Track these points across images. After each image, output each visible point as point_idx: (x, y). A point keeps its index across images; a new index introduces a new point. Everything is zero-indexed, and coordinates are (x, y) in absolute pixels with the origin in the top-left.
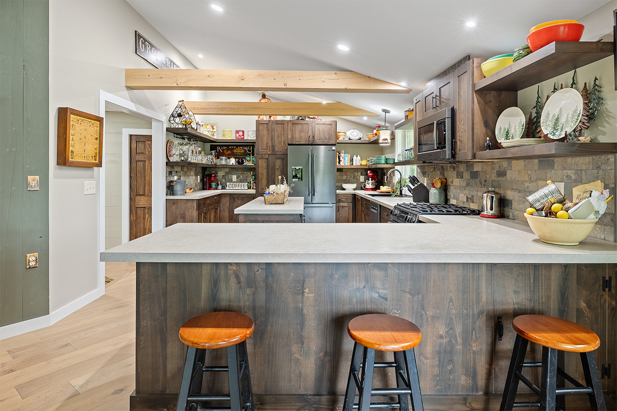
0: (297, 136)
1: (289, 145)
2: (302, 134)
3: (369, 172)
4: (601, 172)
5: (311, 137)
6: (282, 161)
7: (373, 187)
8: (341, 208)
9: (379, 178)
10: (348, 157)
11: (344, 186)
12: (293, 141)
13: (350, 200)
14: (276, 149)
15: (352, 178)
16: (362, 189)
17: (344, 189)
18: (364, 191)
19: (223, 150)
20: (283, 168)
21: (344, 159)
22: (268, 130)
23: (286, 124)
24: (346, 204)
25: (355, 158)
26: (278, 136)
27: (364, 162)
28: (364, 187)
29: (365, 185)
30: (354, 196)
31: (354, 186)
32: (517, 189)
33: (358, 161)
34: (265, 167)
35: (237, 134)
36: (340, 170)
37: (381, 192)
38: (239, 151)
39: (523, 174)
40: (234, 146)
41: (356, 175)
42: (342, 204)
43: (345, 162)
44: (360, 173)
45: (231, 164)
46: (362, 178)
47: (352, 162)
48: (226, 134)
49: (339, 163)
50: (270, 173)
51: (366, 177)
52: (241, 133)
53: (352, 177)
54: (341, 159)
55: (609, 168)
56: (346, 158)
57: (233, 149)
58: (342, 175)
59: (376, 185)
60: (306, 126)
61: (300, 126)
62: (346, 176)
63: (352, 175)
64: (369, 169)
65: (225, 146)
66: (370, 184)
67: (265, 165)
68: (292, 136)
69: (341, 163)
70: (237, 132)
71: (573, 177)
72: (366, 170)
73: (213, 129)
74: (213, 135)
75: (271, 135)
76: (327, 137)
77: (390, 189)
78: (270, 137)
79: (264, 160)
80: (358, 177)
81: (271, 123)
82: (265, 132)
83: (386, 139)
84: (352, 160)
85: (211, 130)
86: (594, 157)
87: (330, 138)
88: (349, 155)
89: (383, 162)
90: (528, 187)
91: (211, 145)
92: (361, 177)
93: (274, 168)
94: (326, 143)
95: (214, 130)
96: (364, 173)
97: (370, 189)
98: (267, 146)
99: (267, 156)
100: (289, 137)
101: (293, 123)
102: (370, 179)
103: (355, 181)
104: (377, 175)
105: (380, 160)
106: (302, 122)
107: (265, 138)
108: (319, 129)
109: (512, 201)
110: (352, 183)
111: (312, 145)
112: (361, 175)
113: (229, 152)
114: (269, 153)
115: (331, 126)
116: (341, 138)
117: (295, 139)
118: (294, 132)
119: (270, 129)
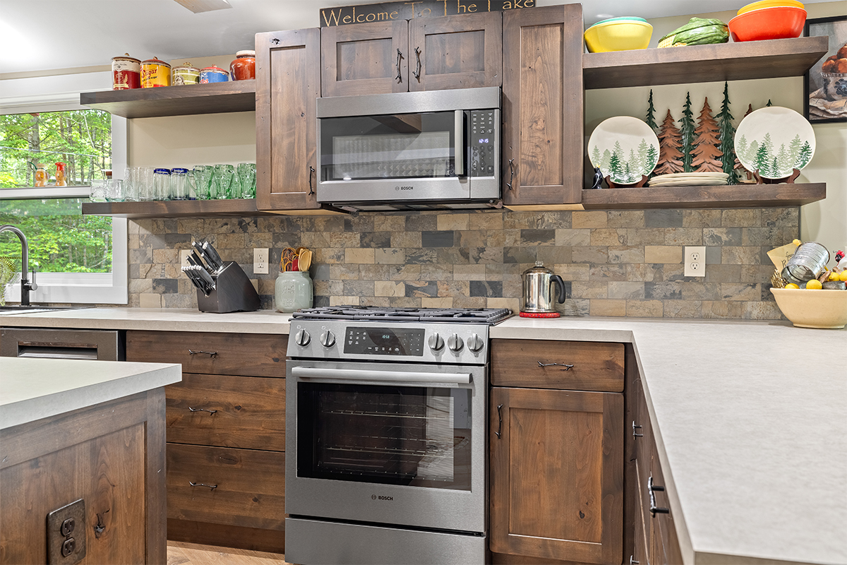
4: (775, 231)
32: (585, 262)
39: (604, 235)
55: (790, 225)
71: (724, 238)
86: (764, 210)
90: (617, 257)
109: (570, 283)
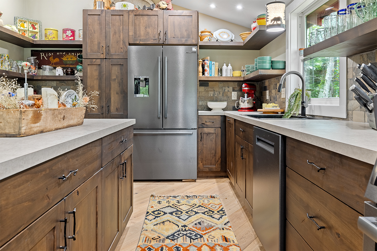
0: (142, 33)
1: (130, 45)
2: (150, 30)
3: (244, 86)
5: (162, 34)
6: (121, 69)
7: (250, 106)
8: (205, 136)
9: (257, 94)
10: (215, 67)
11: (211, 105)
12: (137, 40)
13: (218, 123)
14: (112, 51)
15: (221, 95)
16: (234, 109)
17: (210, 109)
18: (237, 112)
19: (48, 57)
20: (122, 79)
21: (211, 69)
22: (100, 24)
23: (126, 15)
24: (212, 130)
25: (224, 67)
26: (115, 33)
27: (237, 74)
28: (238, 107)
29: (238, 104)
30: (224, 118)
31: (224, 104)
33: (229, 71)
34: (96, 77)
35: (65, 35)
36: (204, 83)
37: (264, 113)
38: (69, 58)
40: (63, 51)
41: (226, 91)
42: (206, 130)
43: (211, 73)
44: (231, 88)
45: (57, 75)
46: (234, 96)
47: (221, 73)
48: (48, 34)
49: (203, 74)
50: (103, 85)
51: (240, 93)
52: (69, 33)
53: (221, 93)
54: (206, 68)
56: (213, 68)
57: (62, 56)
58: (208, 91)
59: (254, 104)
60: (154, 18)
61: (146, 18)
62: (212, 93)
63: (221, 90)
64: (245, 81)
65: (51, 51)
66: (246, 102)
67: (96, 74)
68: (135, 33)
69: (206, 73)
70: (65, 31)
72: (240, 83)
73: (34, 28)
74: (34, 37)
75: (104, 31)
76: (185, 34)
77: (278, 108)
78: (104, 34)
79: (95, 67)
80: (229, 93)
81: (104, 14)
82: (97, 27)
83: (278, 19)
84: (220, 71)
85: (31, 29)
87: (188, 36)
88: (217, 64)
89: (268, 65)
91: (32, 51)
92: (233, 93)
93: (109, 79)
94: (183, 42)
95: (36, 30)
96: (237, 88)
97: (245, 109)
98: (99, 48)
99: (98, 61)
100: (131, 33)
101: (137, 14)
102: (246, 95)
103: (225, 98)
104: (255, 91)
105: (263, 62)
106: (150, 12)
107: (96, 35)
108: (174, 22)
110: (221, 101)
111: (163, 45)
112: (234, 90)
113: (57, 60)
114: (102, 56)
115: (190, 18)
116: (206, 39)
117: (139, 37)
118: (137, 27)
119: (103, 22)
